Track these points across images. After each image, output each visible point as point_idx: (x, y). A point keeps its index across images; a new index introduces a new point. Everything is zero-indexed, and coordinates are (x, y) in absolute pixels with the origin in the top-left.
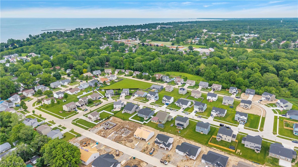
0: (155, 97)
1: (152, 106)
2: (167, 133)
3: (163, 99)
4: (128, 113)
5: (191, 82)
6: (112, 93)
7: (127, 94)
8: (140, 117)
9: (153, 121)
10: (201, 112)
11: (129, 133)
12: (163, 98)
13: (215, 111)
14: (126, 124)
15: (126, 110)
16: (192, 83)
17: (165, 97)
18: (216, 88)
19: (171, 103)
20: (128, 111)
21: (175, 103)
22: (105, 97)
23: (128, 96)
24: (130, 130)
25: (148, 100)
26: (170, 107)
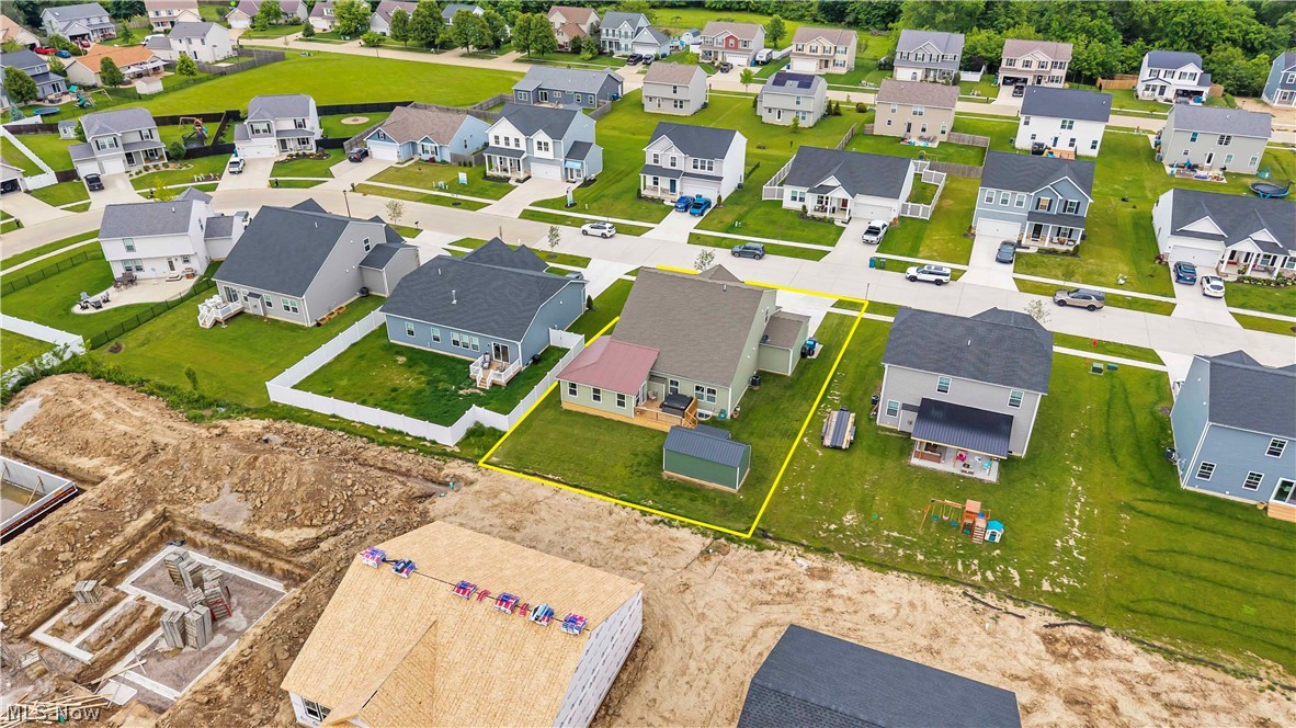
0: (565, 145)
1: (554, 235)
2: (816, 561)
3: (649, 161)
4: (277, 313)
5: (828, 45)
6: (136, 138)
7: (293, 145)
8: (416, 358)
9: (585, 393)
10: (1054, 252)
11: (237, 620)
12: (650, 153)
13: (1215, 229)
14: (214, 476)
15: (242, 290)
16: (840, 49)
17: (665, 141)
18: (1034, 67)
19: (727, 189)
20: (267, 295)
21: (769, 191)
22: (67, 176)
23: (307, 163)
24: (257, 567)
25: (500, 186)
26: (731, 229)
